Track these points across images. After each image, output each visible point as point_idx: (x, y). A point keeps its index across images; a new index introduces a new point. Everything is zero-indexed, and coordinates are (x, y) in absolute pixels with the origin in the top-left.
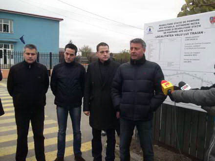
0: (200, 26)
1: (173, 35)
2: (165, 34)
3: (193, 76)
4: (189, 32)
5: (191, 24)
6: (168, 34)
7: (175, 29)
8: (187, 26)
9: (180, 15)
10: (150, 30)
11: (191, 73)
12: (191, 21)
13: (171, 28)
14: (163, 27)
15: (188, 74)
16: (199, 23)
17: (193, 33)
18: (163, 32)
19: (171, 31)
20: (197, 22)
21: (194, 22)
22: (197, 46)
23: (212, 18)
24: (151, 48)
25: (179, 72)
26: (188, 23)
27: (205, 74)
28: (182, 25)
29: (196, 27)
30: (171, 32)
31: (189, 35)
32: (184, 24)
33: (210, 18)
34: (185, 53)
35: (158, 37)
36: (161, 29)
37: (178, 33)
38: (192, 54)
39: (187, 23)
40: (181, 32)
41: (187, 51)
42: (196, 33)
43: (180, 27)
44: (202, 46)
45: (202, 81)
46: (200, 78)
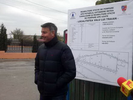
0: (114, 13)
1: (92, 20)
2: (86, 19)
3: (110, 56)
4: (106, 18)
5: (107, 11)
6: (88, 19)
7: (94, 15)
8: (104, 13)
9: (97, 3)
10: (73, 15)
11: (108, 53)
12: (107, 9)
13: (91, 14)
14: (84, 13)
15: (106, 54)
16: (113, 11)
17: (109, 19)
18: (84, 17)
19: (91, 16)
20: (112, 9)
21: (109, 10)
22: (112, 30)
23: (123, 6)
24: (74, 31)
25: (98, 52)
26: (105, 10)
27: (119, 54)
28: (100, 12)
29: (111, 13)
30: (91, 18)
31: (106, 21)
32: (101, 11)
33: (122, 7)
34: (103, 36)
35: (80, 21)
36: (83, 15)
37: (97, 18)
38: (109, 37)
39: (103, 10)
40: (99, 18)
41: (104, 34)
42: (111, 19)
43: (99, 13)
44: (116, 30)
45: (117, 60)
46: (115, 58)
